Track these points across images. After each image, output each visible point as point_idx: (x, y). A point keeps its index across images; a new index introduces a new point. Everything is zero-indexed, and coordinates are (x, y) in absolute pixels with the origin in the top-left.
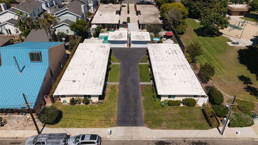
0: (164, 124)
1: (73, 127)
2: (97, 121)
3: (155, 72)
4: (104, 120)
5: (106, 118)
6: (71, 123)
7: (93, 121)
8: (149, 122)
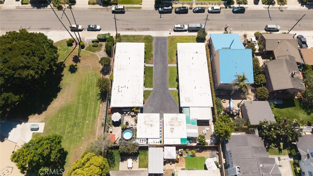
2: (177, 38)
4: (174, 39)
8: (151, 38)
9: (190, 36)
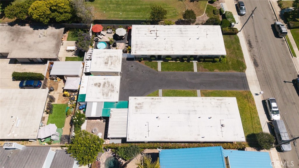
0: (240, 59)
1: (259, 122)
2: (250, 104)
3: (195, 53)
4: (248, 99)
5: (245, 98)
6: (256, 124)
7: (251, 107)
8: (241, 69)
9: (260, 124)
